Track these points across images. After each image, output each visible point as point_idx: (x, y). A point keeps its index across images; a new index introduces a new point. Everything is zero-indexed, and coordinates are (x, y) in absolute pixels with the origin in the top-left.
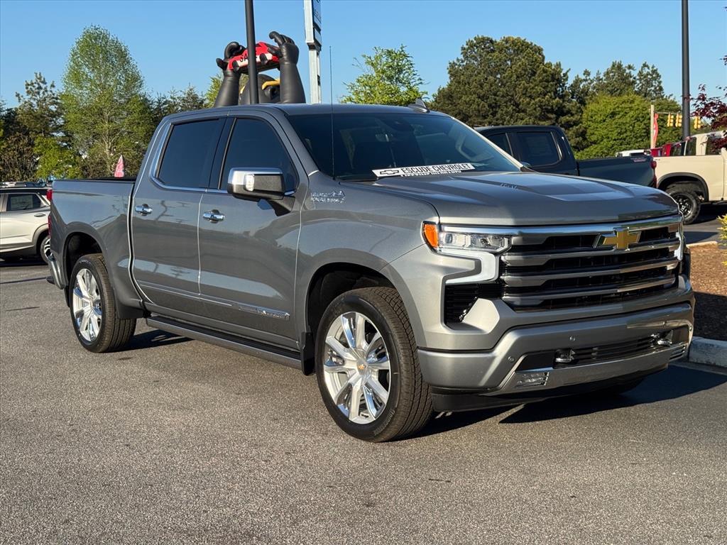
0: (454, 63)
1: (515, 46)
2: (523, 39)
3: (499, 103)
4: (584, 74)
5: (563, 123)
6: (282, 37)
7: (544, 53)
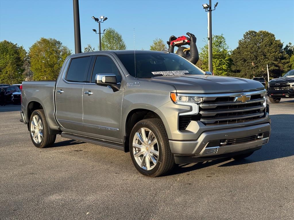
0: (241, 40)
1: (264, 34)
2: (267, 31)
4: (289, 44)
5: (282, 62)
6: (191, 34)
7: (275, 36)
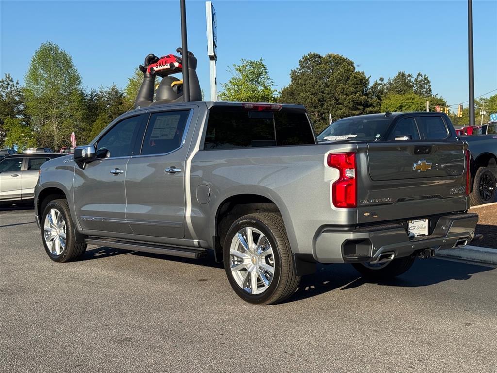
1: (336, 60)
3: (325, 98)
7: (355, 65)
